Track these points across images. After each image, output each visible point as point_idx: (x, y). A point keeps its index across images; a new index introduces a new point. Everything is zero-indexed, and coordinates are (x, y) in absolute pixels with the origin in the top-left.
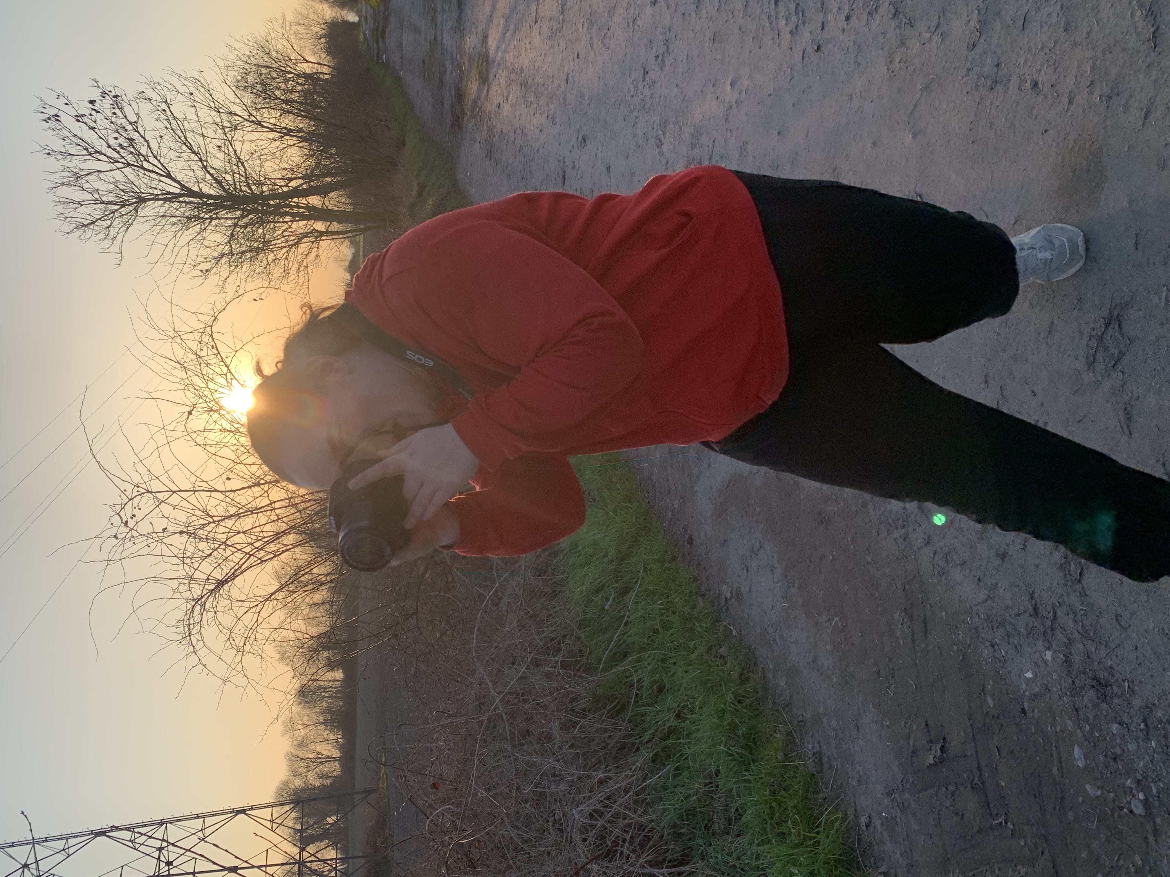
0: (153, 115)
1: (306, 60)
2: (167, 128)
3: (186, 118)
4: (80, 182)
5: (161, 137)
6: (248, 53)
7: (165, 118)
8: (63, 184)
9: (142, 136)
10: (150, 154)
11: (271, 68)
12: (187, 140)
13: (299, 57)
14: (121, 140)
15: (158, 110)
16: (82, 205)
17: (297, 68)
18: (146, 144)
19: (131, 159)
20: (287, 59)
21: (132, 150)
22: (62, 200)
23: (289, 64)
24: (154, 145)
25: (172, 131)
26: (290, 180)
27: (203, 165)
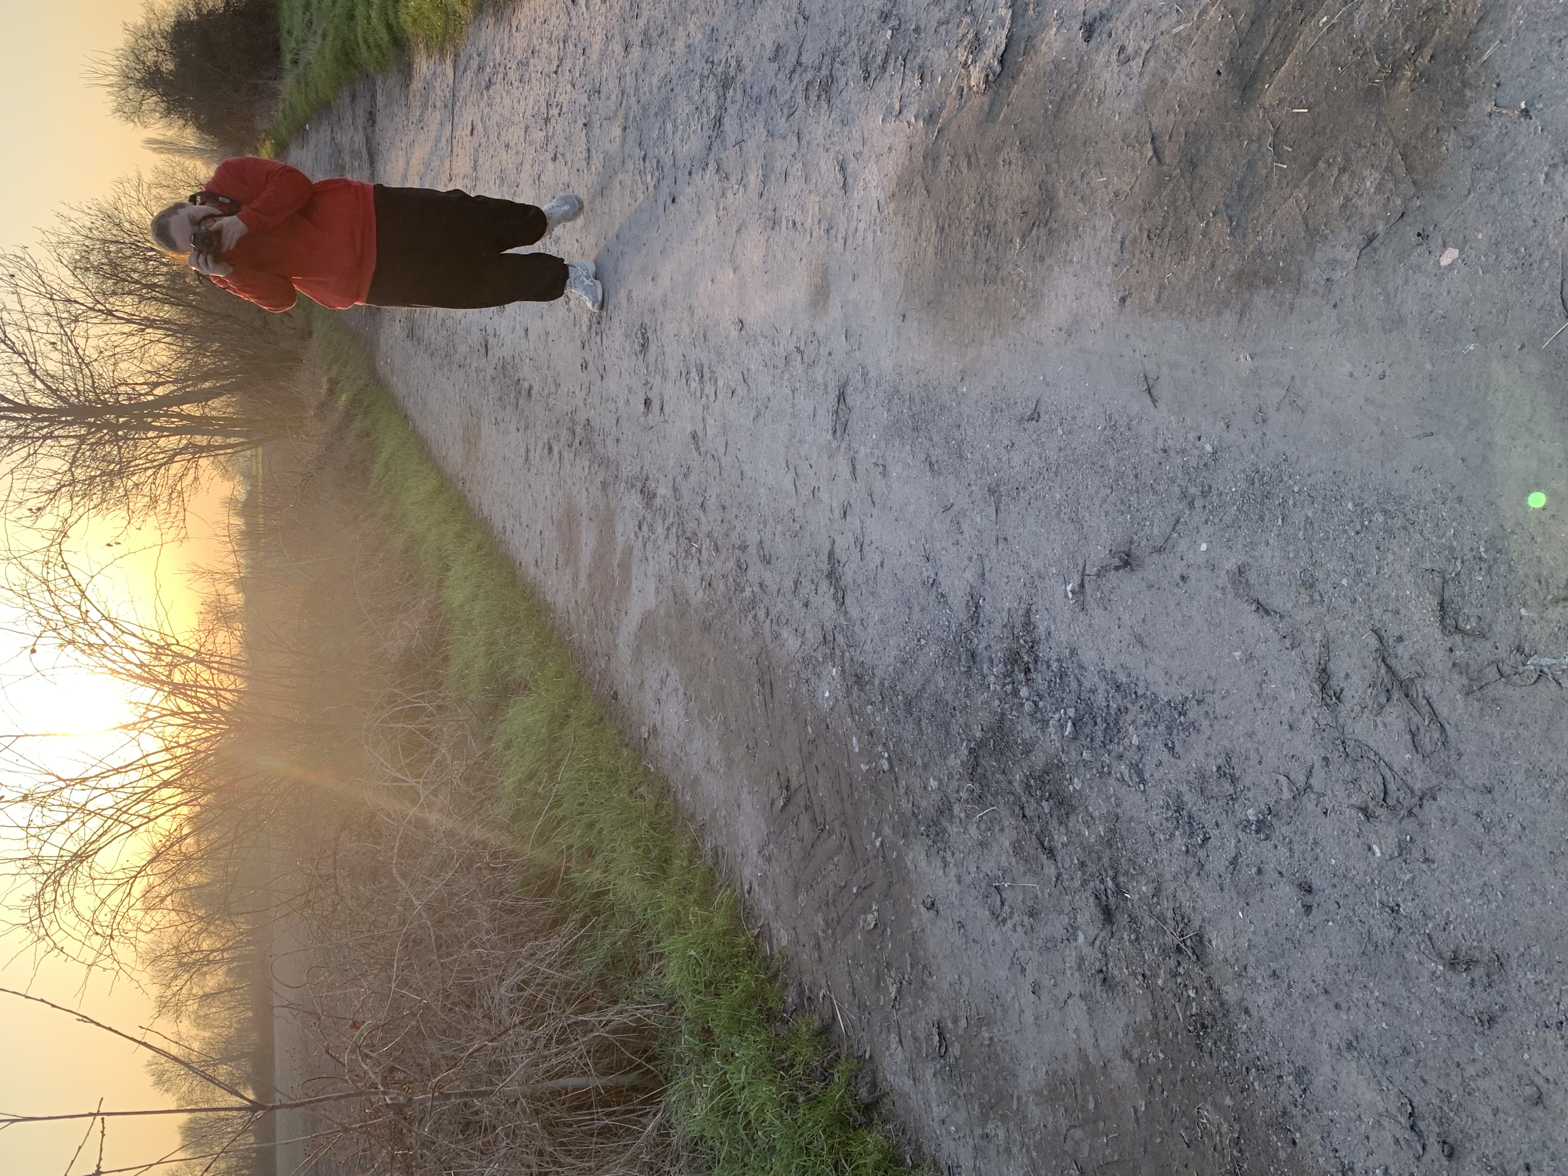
3: (5, 307)
6: (90, 225)
11: (123, 243)
12: (5, 336)
26: (156, 385)
27: (30, 368)
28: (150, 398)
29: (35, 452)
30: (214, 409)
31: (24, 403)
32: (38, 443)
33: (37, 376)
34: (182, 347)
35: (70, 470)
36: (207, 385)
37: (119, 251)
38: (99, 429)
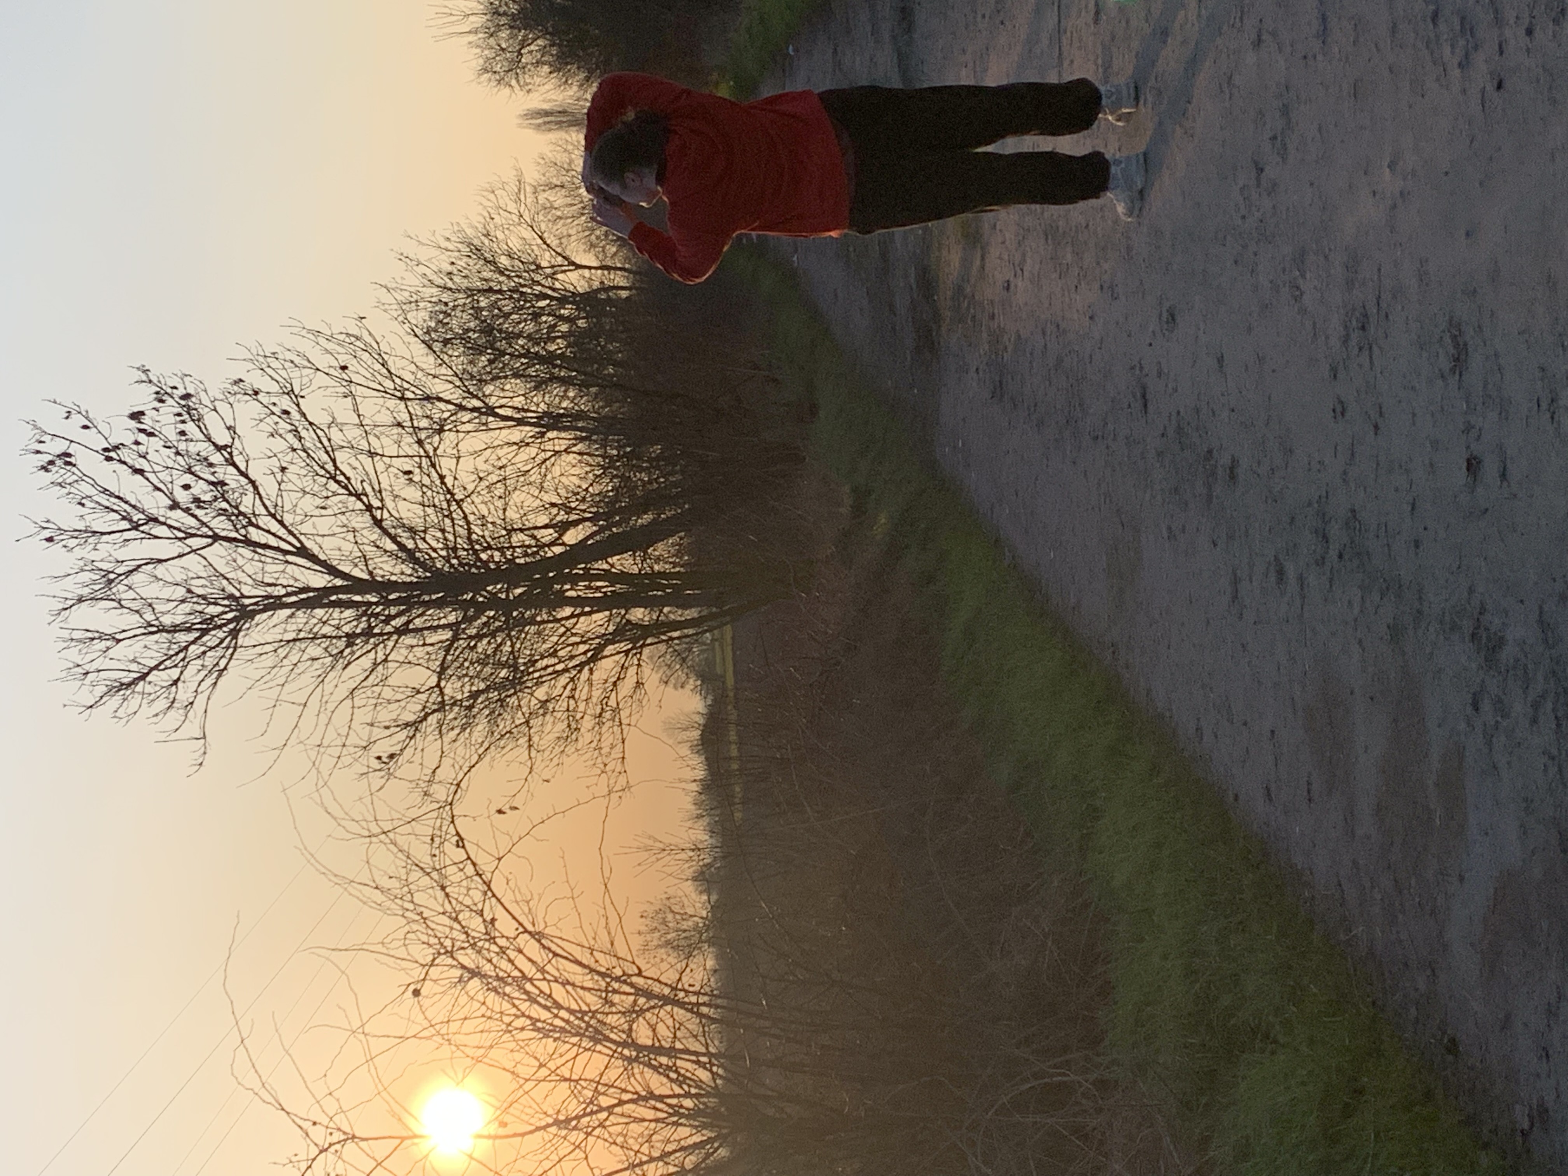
0: (262, 426)
1: (572, 263)
2: (294, 450)
3: (334, 418)
4: (114, 590)
5: (283, 469)
6: (450, 268)
7: (290, 427)
8: (80, 600)
9: (242, 473)
10: (260, 510)
11: (500, 292)
12: (336, 468)
13: (560, 260)
14: (200, 489)
15: (274, 414)
16: (119, 641)
17: (557, 285)
18: (251, 489)
19: (221, 525)
20: (533, 267)
21: (224, 505)
22: (77, 635)
23: (538, 278)
24: (268, 487)
25: (304, 455)
26: (563, 527)
27: (374, 517)
28: (558, 550)
29: (385, 660)
30: (658, 560)
31: (365, 576)
32: (391, 644)
33: (385, 532)
34: (603, 457)
35: (438, 685)
36: (647, 518)
37: (494, 305)
38: (481, 609)
